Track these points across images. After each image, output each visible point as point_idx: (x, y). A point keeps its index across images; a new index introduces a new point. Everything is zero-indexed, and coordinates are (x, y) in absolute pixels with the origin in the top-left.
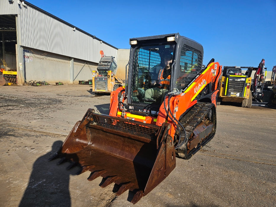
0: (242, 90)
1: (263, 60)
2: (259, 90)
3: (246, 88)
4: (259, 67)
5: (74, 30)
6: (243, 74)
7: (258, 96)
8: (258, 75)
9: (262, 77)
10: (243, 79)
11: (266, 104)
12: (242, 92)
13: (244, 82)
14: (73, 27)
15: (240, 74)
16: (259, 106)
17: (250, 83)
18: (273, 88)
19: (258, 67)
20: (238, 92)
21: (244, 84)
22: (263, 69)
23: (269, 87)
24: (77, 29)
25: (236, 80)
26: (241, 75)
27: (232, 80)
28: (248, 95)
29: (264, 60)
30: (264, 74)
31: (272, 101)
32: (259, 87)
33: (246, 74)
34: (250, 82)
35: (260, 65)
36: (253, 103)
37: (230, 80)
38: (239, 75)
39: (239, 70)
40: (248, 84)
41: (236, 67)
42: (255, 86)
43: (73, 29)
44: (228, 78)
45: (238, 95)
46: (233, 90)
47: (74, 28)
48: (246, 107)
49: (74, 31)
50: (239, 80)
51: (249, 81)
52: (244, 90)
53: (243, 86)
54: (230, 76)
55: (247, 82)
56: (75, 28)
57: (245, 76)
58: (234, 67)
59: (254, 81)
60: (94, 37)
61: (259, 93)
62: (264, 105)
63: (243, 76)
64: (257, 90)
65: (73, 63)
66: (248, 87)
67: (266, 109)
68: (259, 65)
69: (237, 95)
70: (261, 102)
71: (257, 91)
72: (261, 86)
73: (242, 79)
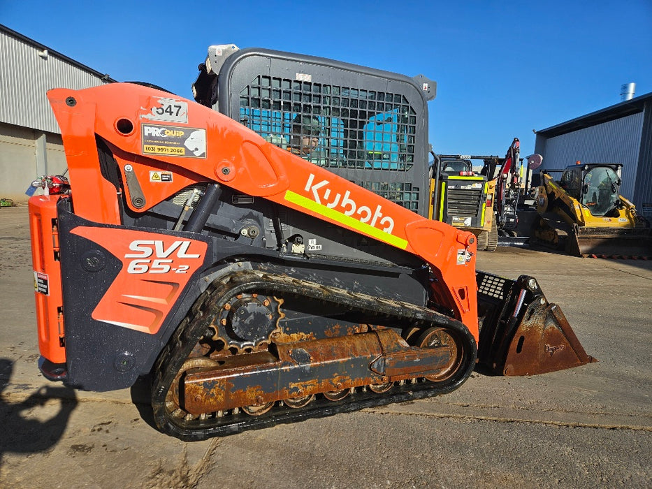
0: (477, 210)
1: (516, 141)
2: (509, 209)
3: (484, 204)
4: (508, 156)
5: (43, 57)
6: (476, 173)
7: (508, 222)
8: (505, 175)
9: (515, 178)
10: (478, 186)
11: (526, 241)
12: (476, 215)
13: (481, 191)
14: (42, 48)
15: (471, 173)
16: (511, 245)
17: (492, 194)
18: (535, 203)
19: (504, 157)
20: (469, 214)
21: (480, 196)
22: (518, 160)
23: (527, 202)
24: (52, 53)
25: (462, 187)
26: (473, 175)
27: (453, 187)
28: (489, 222)
29: (518, 140)
30: (519, 172)
31: (537, 233)
32: (509, 202)
33: (483, 172)
34: (493, 191)
35: (510, 151)
36: (499, 240)
37: (449, 187)
38: (469, 176)
39: (468, 164)
40: (489, 197)
41: (461, 157)
42: (501, 201)
43: (41, 53)
44: (444, 184)
45: (468, 221)
46: (457, 211)
47: (43, 50)
48: (485, 250)
49: (45, 58)
50: (469, 187)
51: (489, 189)
52: (481, 210)
53: (479, 201)
54: (450, 177)
55: (485, 193)
56: (46, 52)
57: (481, 178)
58: (458, 157)
59: (498, 189)
60: (106, 78)
61: (509, 217)
62: (522, 244)
63: (476, 177)
64: (506, 209)
65: (45, 145)
66: (489, 205)
67: (527, 252)
68: (508, 152)
69: (466, 222)
70: (514, 236)
71: (506, 211)
72: (513, 200)
73: (476, 184)
